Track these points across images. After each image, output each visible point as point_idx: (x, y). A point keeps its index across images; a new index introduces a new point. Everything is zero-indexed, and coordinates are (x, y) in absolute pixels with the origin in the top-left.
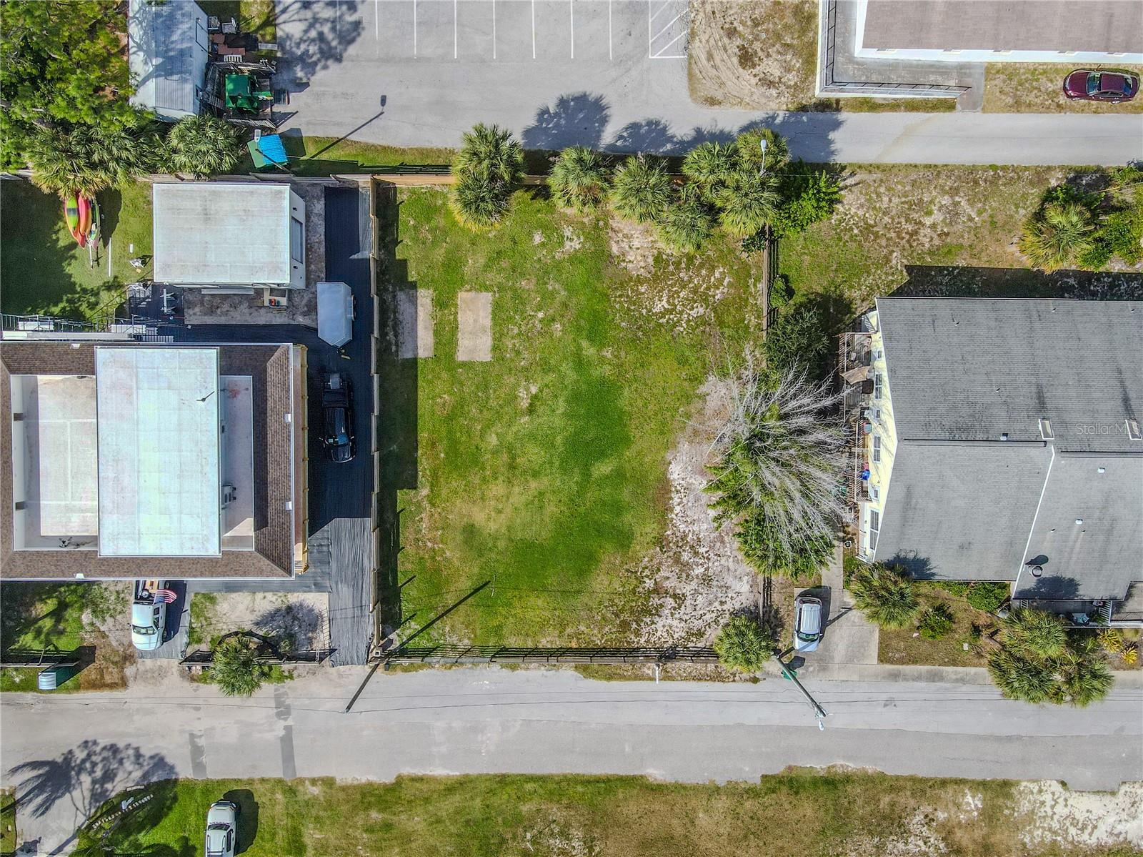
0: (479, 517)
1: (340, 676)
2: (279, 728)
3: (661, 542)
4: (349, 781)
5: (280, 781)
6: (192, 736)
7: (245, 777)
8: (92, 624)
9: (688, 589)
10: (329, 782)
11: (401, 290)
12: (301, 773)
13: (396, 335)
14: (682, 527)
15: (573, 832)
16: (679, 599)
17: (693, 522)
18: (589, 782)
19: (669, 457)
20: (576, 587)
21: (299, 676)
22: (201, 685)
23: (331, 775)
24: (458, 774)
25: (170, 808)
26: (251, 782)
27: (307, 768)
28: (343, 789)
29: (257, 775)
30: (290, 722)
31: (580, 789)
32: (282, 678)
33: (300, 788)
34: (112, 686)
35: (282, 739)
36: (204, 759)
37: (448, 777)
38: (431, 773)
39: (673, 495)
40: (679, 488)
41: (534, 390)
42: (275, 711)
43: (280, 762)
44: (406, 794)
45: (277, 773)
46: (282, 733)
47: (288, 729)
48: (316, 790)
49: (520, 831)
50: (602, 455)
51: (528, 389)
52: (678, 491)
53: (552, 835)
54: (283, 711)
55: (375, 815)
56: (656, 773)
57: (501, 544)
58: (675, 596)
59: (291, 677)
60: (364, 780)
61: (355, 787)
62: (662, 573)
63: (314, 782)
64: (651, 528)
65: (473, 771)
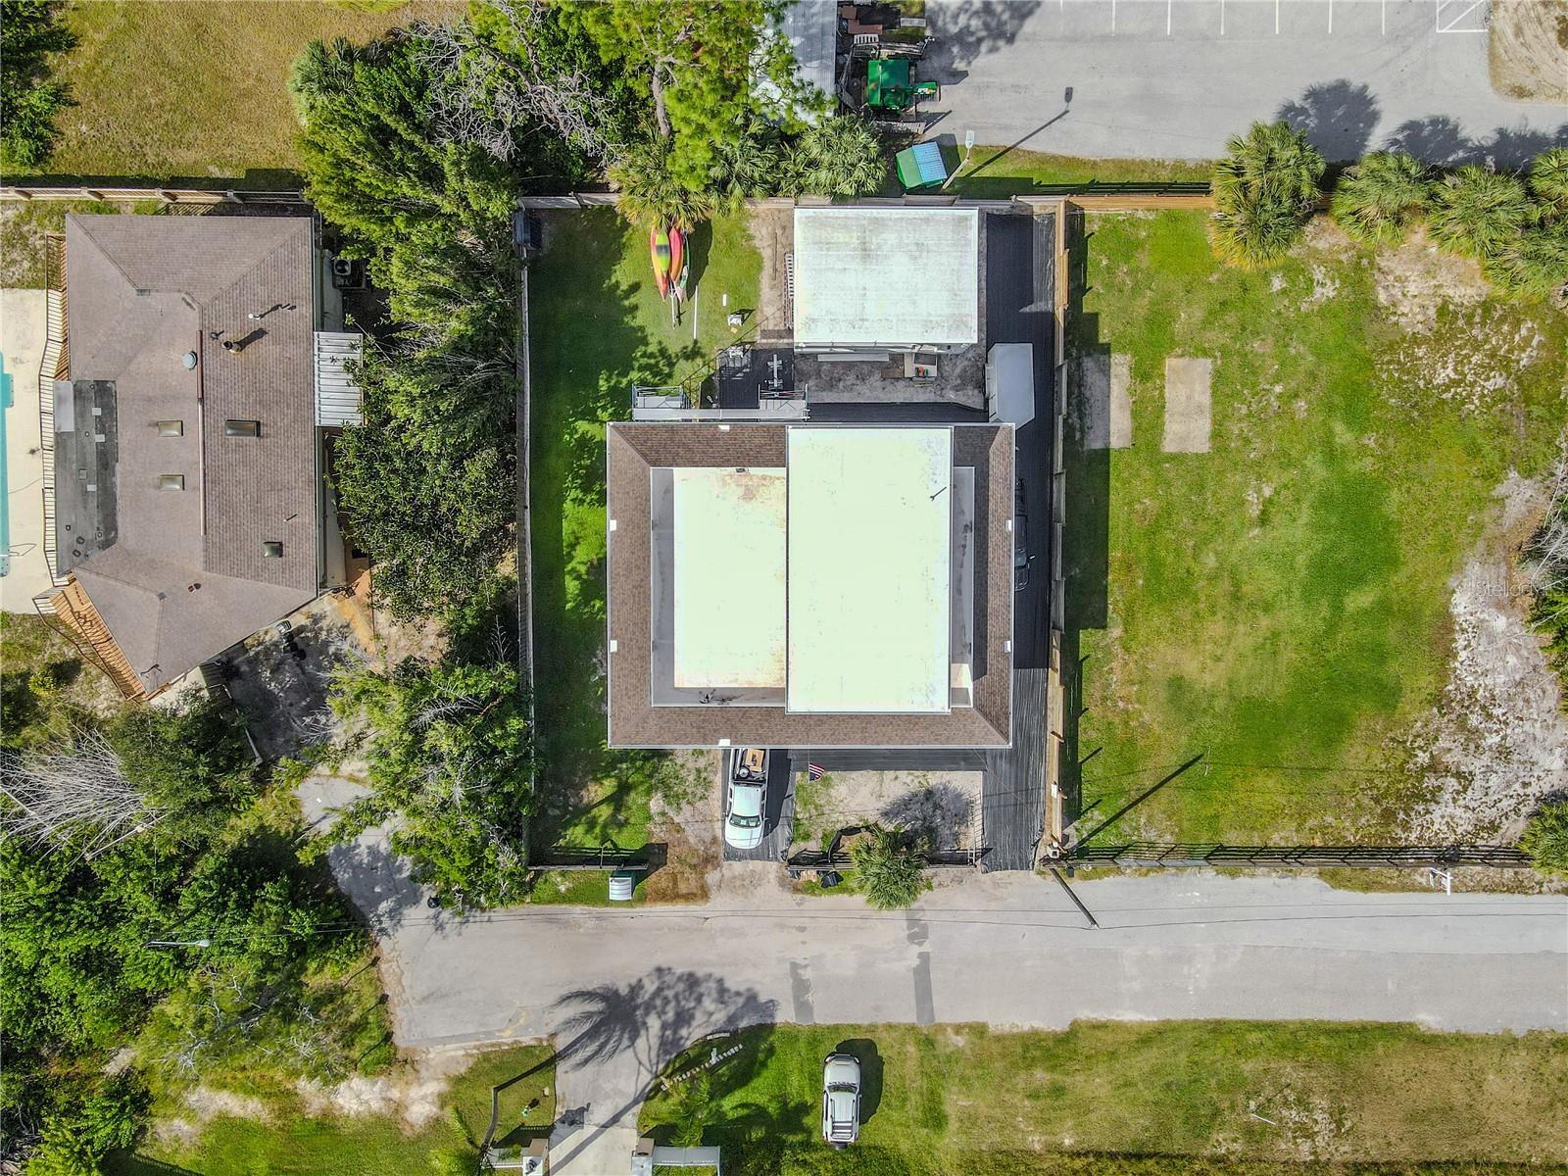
0: (1190, 667)
1: (996, 884)
2: (912, 956)
3: (1440, 701)
4: (1007, 1028)
5: (912, 1028)
6: (795, 966)
7: (866, 1022)
8: (663, 814)
9: (1476, 765)
10: (979, 1030)
11: (1089, 355)
12: (942, 1017)
13: (1081, 418)
14: (1470, 680)
15: (1316, 1100)
16: (1465, 779)
17: (1485, 674)
18: (1337, 1032)
19: (1452, 583)
20: (1321, 762)
21: (940, 884)
22: (807, 897)
23: (981, 1021)
24: (1155, 1019)
25: (764, 1065)
26: (872, 1028)
27: (949, 1011)
28: (999, 1039)
29: (881, 1020)
30: (927, 947)
31: (1323, 1040)
33: (940, 1038)
34: (689, 897)
35: (916, 971)
36: (810, 998)
37: (1141, 1024)
38: (1117, 1019)
39: (1457, 636)
40: (1465, 626)
41: (1267, 492)
42: (907, 932)
43: (913, 1002)
44: (1084, 1045)
45: (909, 1017)
46: (916, 962)
47: (924, 958)
48: (960, 1041)
49: (1241, 1098)
50: (1359, 580)
51: (1259, 491)
52: (1463, 631)
53: (1286, 1103)
54: (918, 933)
55: (1041, 1076)
56: (1429, 1019)
57: (1220, 704)
58: (1459, 775)
59: (930, 887)
60: (1026, 1028)
61: (1014, 1037)
62: (1442, 743)
63: (958, 1029)
64: (1426, 682)
65: (1176, 1016)
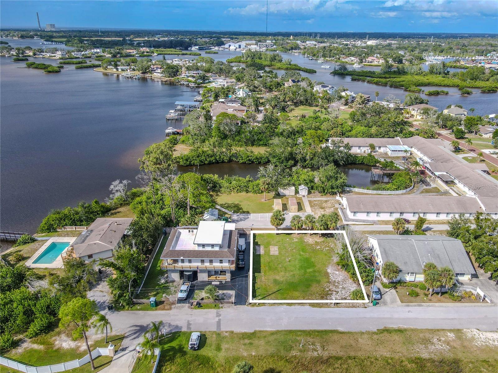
0: (277, 278)
1: (237, 308)
2: (217, 319)
3: (329, 282)
4: (238, 332)
5: (215, 332)
6: (188, 321)
7: (204, 331)
9: (339, 290)
10: (232, 332)
12: (222, 330)
13: (255, 251)
14: (334, 280)
15: (316, 344)
16: (337, 292)
17: (336, 278)
18: (319, 332)
19: (327, 268)
20: (306, 290)
21: (224, 308)
23: (232, 330)
24: (275, 330)
25: (177, 338)
26: (205, 332)
27: (223, 328)
28: (236, 334)
29: (208, 330)
30: (220, 318)
31: (316, 333)
32: (219, 308)
33: (222, 333)
34: (168, 309)
35: (217, 322)
36: (191, 326)
37: (272, 331)
38: (266, 330)
39: (329, 274)
40: (331, 273)
41: (290, 259)
42: (216, 315)
43: (216, 327)
44: (258, 335)
45: (215, 330)
47: (220, 320)
48: (227, 334)
49: (298, 344)
50: (309, 268)
51: (288, 259)
53: (309, 345)
54: (218, 315)
55: (247, 341)
56: (340, 329)
57: (284, 283)
58: (336, 291)
59: (222, 308)
60: (243, 331)
61: (240, 333)
62: (330, 287)
63: (226, 332)
64: (325, 280)
65: (280, 329)
